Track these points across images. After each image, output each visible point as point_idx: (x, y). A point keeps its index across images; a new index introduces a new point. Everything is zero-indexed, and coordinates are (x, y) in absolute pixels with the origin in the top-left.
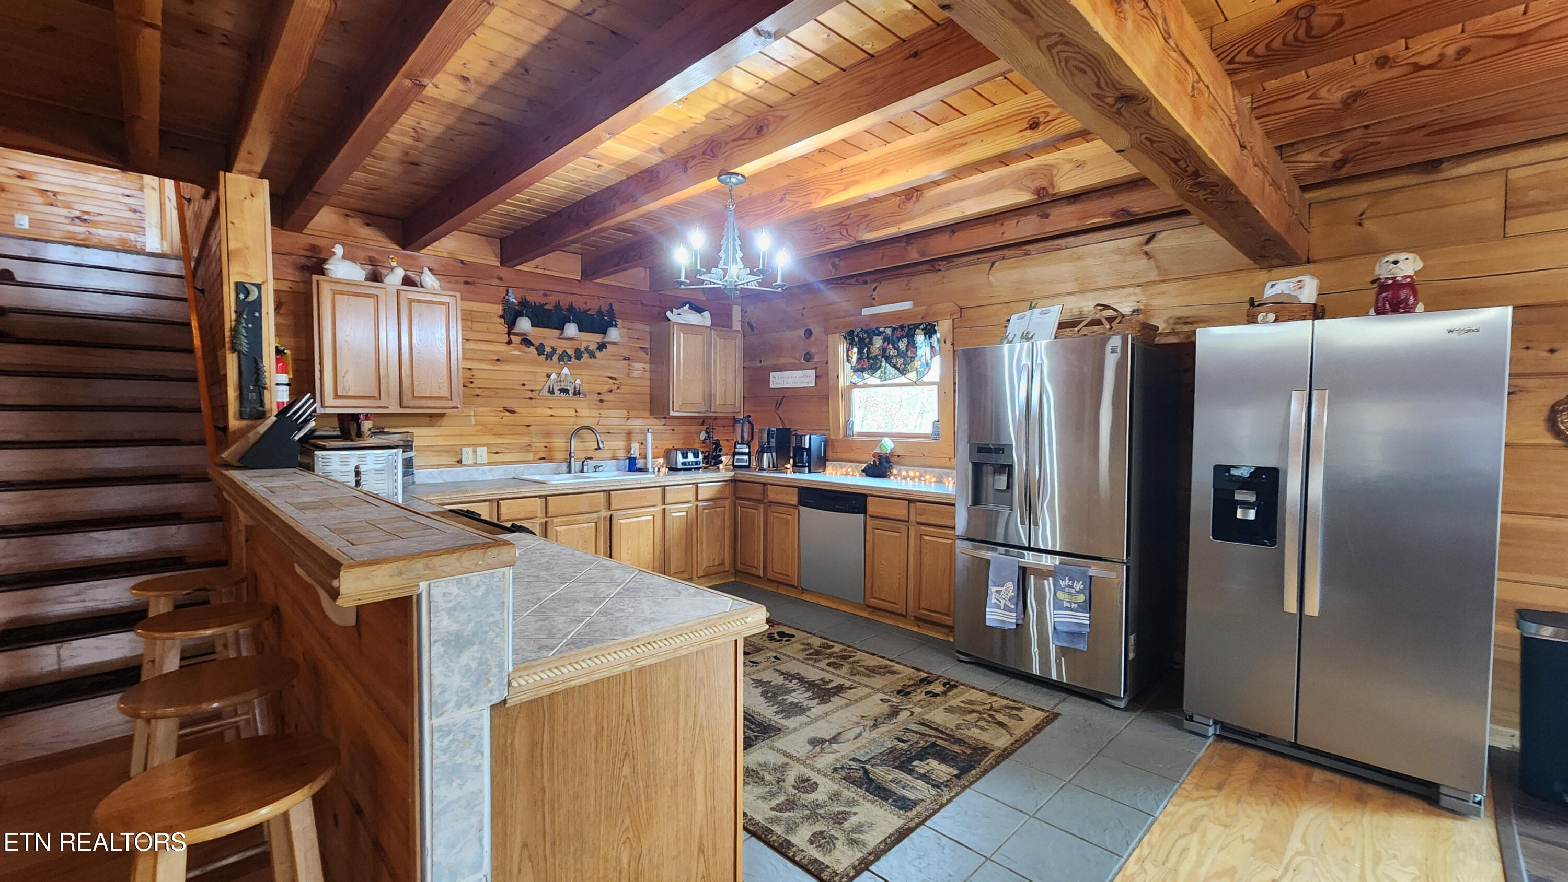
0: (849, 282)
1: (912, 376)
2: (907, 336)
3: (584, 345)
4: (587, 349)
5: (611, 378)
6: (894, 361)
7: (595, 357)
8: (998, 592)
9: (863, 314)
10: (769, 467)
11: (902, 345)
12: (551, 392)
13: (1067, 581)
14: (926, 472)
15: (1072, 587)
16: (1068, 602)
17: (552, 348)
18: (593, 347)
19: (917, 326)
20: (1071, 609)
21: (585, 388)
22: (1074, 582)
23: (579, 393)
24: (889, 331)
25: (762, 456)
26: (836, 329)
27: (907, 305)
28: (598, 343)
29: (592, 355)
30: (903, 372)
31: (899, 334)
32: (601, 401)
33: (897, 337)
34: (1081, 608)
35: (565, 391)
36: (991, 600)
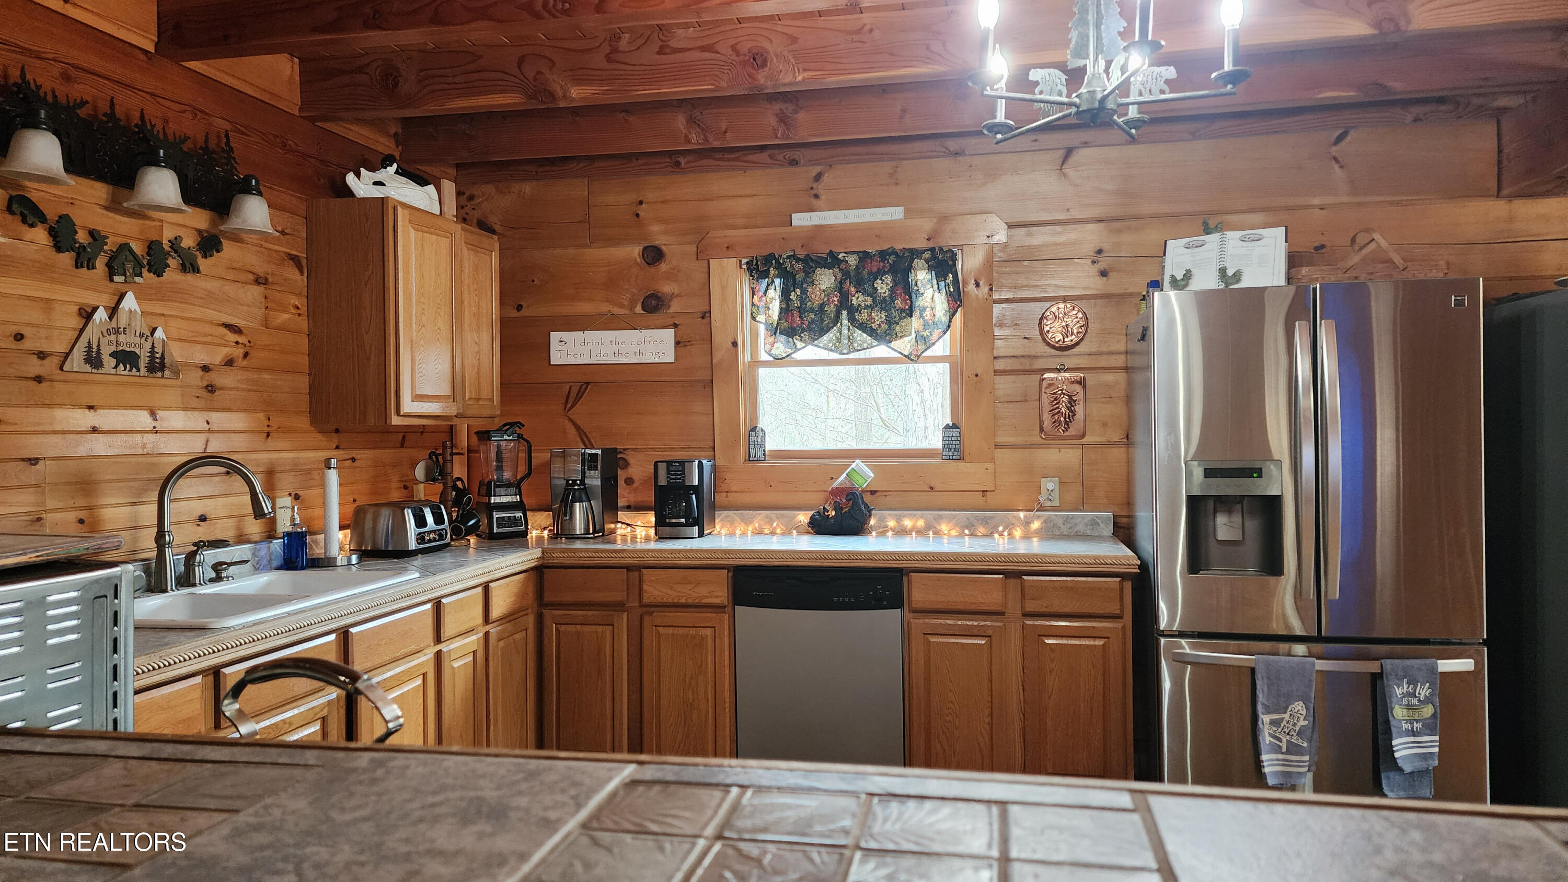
0: (750, 157)
1: (904, 344)
2: (893, 271)
3: (168, 234)
4: (175, 244)
5: (228, 326)
6: (864, 316)
7: (195, 269)
8: (1273, 723)
9: (795, 222)
10: (587, 532)
11: (883, 287)
12: (93, 359)
13: (1405, 686)
14: (939, 519)
15: (1413, 695)
16: (1407, 721)
17: (92, 233)
18: (188, 242)
19: (915, 253)
20: (1413, 733)
21: (176, 353)
22: (1416, 687)
23: (162, 367)
24: (852, 261)
25: (572, 507)
26: (729, 249)
27: (895, 213)
28: (199, 232)
29: (187, 266)
30: (886, 335)
31: (875, 266)
32: (211, 389)
33: (870, 273)
34: (1429, 728)
35: (126, 358)
36: (1264, 740)
